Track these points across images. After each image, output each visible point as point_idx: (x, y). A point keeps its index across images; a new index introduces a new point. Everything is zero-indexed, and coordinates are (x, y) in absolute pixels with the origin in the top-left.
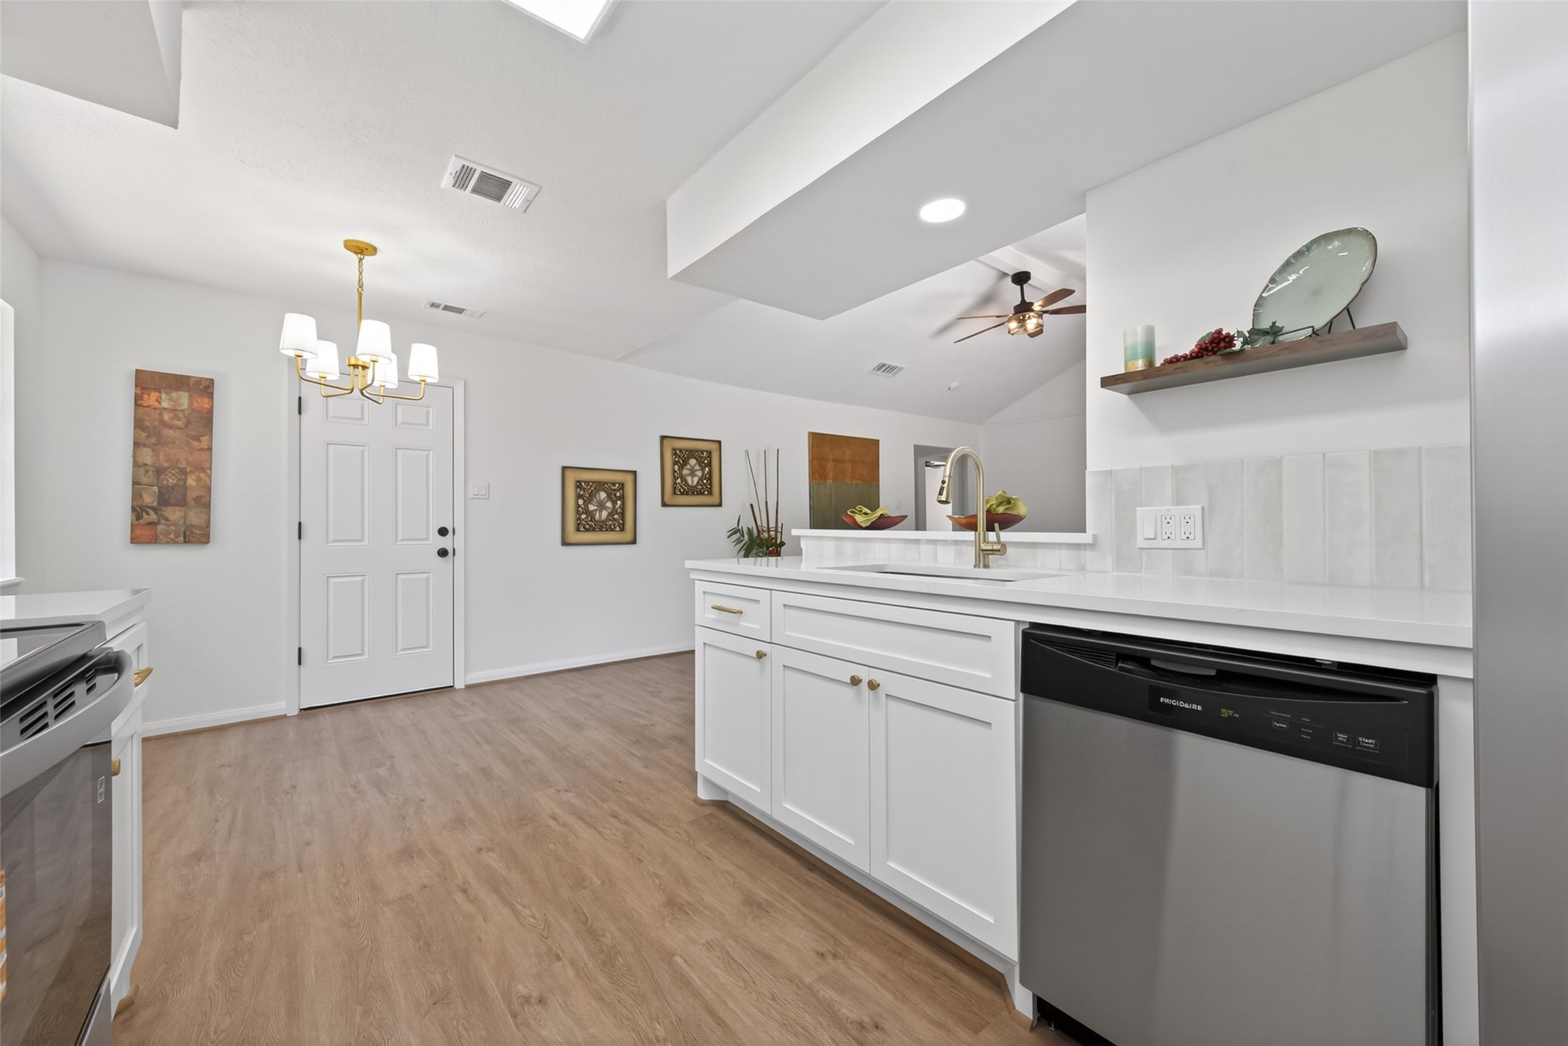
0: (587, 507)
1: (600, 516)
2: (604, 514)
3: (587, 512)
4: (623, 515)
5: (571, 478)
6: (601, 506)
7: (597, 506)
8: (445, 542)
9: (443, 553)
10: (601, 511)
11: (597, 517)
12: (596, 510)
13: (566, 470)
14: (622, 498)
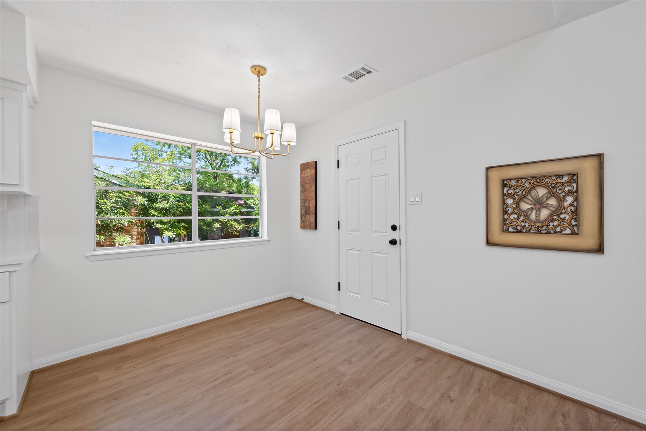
0: (518, 207)
1: (538, 215)
2: (545, 213)
3: (519, 212)
4: (576, 213)
5: (496, 177)
6: (539, 204)
7: (534, 205)
8: (394, 235)
9: (393, 242)
10: (539, 210)
11: (533, 216)
12: (532, 209)
13: (490, 170)
14: (576, 193)
